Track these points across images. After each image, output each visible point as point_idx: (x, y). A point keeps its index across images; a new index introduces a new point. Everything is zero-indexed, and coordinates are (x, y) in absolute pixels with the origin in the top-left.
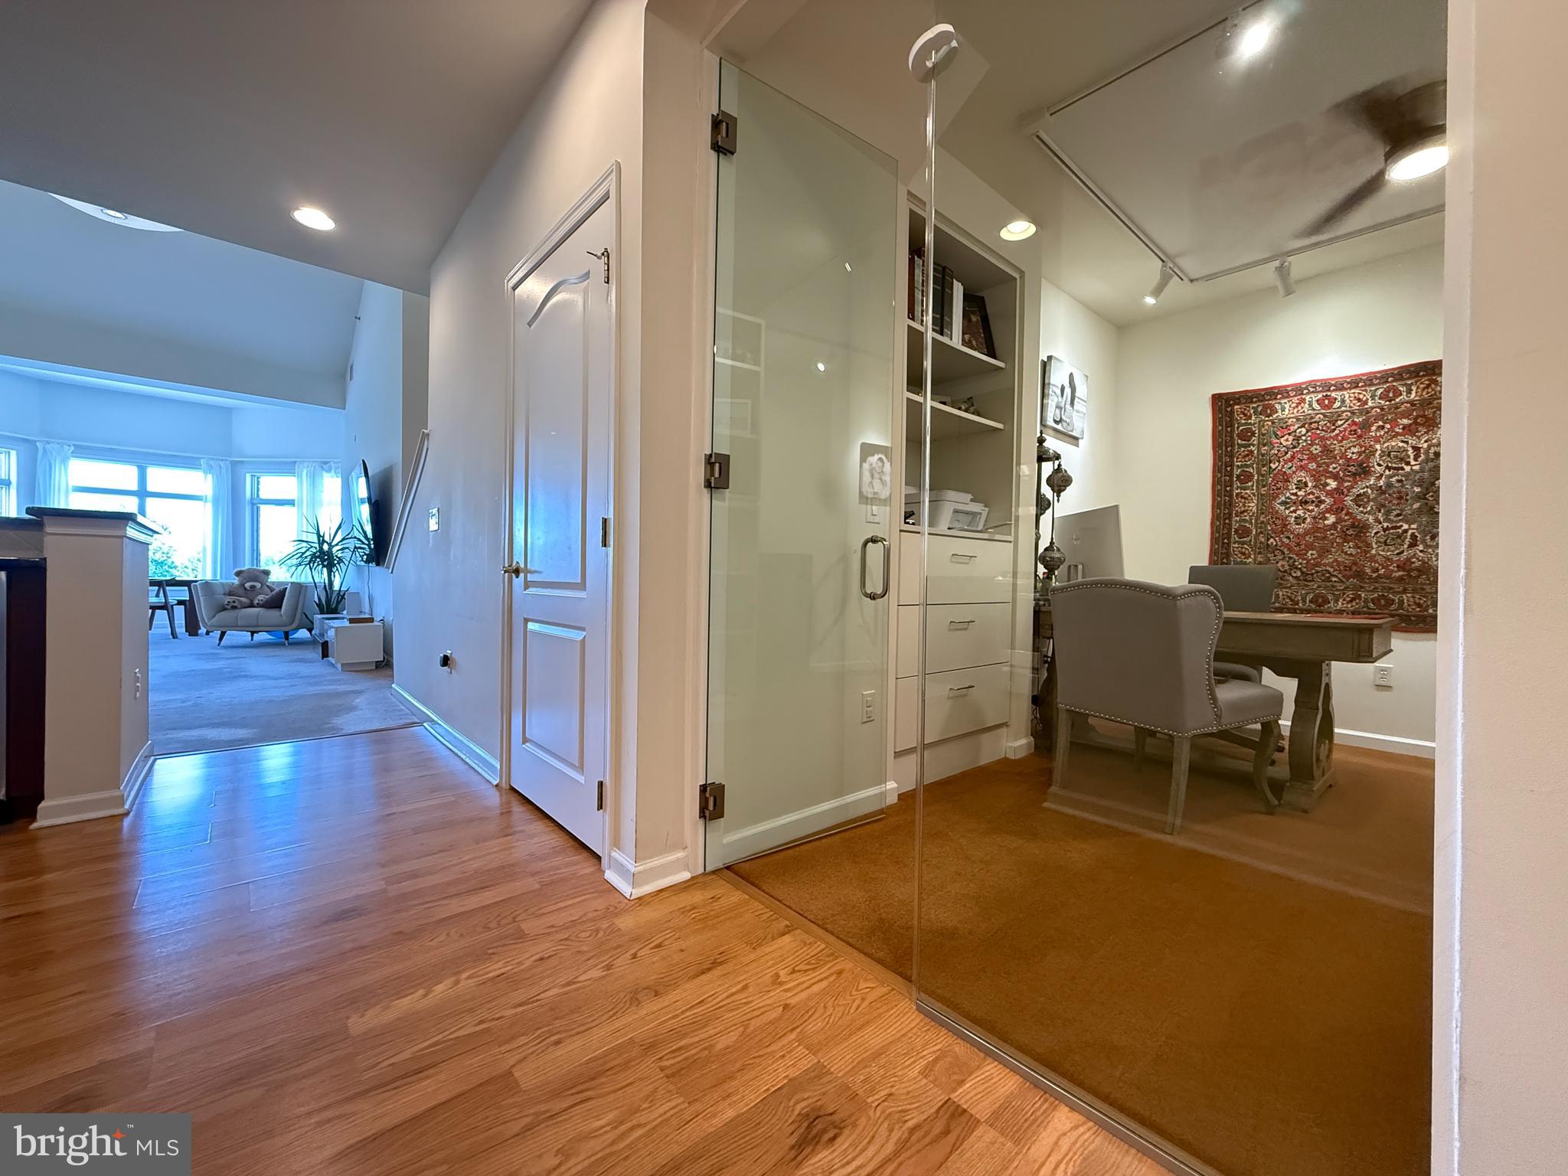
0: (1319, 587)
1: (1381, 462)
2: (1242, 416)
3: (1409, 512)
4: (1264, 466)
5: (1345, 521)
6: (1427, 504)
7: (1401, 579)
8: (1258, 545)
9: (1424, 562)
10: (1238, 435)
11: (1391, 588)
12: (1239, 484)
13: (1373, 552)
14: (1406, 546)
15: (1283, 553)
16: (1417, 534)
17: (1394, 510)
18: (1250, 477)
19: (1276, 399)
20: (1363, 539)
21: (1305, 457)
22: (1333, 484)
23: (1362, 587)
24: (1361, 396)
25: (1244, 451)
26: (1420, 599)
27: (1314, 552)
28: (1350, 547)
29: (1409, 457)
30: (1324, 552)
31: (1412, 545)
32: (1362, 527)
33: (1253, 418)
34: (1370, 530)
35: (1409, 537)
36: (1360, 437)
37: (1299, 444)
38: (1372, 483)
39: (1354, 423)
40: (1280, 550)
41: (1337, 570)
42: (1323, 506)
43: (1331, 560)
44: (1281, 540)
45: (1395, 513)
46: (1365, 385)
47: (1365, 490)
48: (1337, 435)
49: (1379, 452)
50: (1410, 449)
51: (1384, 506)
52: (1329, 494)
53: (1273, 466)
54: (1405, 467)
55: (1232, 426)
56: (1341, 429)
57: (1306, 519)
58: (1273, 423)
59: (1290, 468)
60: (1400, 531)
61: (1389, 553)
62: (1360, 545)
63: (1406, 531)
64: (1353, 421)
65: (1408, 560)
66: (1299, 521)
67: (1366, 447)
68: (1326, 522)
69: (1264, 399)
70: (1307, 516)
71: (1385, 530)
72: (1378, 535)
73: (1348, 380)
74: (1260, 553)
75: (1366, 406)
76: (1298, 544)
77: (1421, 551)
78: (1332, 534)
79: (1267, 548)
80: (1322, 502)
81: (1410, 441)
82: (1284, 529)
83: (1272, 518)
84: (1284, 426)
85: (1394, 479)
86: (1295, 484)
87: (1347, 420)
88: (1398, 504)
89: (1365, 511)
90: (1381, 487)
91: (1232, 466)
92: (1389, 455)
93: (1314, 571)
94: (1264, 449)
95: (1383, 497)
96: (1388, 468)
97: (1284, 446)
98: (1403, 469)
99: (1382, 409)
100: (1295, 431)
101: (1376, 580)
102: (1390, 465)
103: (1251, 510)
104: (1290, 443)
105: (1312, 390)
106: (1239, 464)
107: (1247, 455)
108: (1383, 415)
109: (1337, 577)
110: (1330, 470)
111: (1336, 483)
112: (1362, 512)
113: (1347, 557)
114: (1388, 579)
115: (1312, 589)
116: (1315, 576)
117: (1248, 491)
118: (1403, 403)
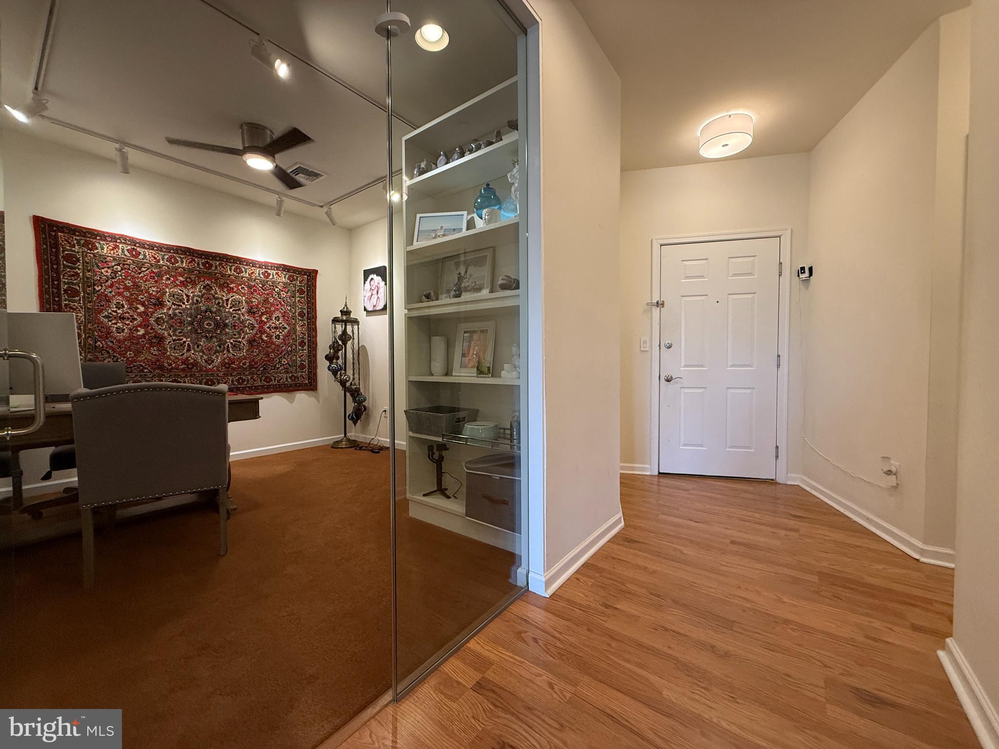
1: (169, 300)
2: (66, 242)
5: (151, 333)
7: (183, 370)
8: (87, 346)
9: (195, 360)
10: (63, 257)
11: (179, 375)
12: (66, 297)
13: (168, 353)
14: (185, 351)
15: (108, 352)
16: (190, 344)
17: (178, 329)
18: (77, 293)
19: (96, 238)
20: (162, 345)
21: (122, 287)
22: (142, 309)
23: (163, 375)
24: (156, 256)
25: (69, 272)
27: (131, 353)
28: (154, 350)
29: (184, 300)
30: (138, 353)
31: (188, 350)
32: (161, 338)
33: (77, 247)
34: (166, 340)
35: (186, 345)
36: (156, 282)
37: (116, 277)
38: (165, 311)
39: (153, 272)
40: (105, 350)
41: (147, 365)
42: (135, 322)
43: (143, 358)
44: (106, 344)
45: (179, 331)
46: (158, 250)
47: (162, 315)
48: (142, 277)
49: (168, 294)
50: (184, 295)
51: (172, 326)
52: (140, 314)
53: (97, 289)
54: (182, 305)
57: (124, 329)
58: (94, 256)
59: (110, 292)
60: (182, 342)
61: (177, 355)
63: (185, 342)
64: (152, 270)
65: (187, 358)
66: (121, 331)
67: (160, 289)
68: (138, 333)
70: (125, 327)
71: (174, 340)
72: (171, 343)
73: (148, 243)
74: (89, 352)
75: (159, 263)
76: (120, 347)
77: (193, 354)
78: (143, 341)
79: (95, 349)
80: (135, 319)
81: (184, 291)
82: (108, 336)
83: (98, 327)
84: (103, 260)
85: (177, 311)
86: (115, 305)
87: (148, 269)
88: (180, 326)
89: (162, 328)
90: (170, 315)
92: (174, 297)
93: (132, 365)
94: (88, 274)
95: (172, 321)
97: (105, 276)
98: (181, 306)
99: (169, 268)
100: (113, 267)
101: (170, 370)
102: (174, 302)
103: (80, 319)
104: (109, 274)
105: (123, 241)
107: (73, 275)
108: (169, 271)
109: (147, 369)
110: (139, 299)
111: (143, 308)
112: (160, 329)
113: (153, 356)
115: (132, 377)
116: (133, 369)
117: (76, 304)
118: (179, 268)
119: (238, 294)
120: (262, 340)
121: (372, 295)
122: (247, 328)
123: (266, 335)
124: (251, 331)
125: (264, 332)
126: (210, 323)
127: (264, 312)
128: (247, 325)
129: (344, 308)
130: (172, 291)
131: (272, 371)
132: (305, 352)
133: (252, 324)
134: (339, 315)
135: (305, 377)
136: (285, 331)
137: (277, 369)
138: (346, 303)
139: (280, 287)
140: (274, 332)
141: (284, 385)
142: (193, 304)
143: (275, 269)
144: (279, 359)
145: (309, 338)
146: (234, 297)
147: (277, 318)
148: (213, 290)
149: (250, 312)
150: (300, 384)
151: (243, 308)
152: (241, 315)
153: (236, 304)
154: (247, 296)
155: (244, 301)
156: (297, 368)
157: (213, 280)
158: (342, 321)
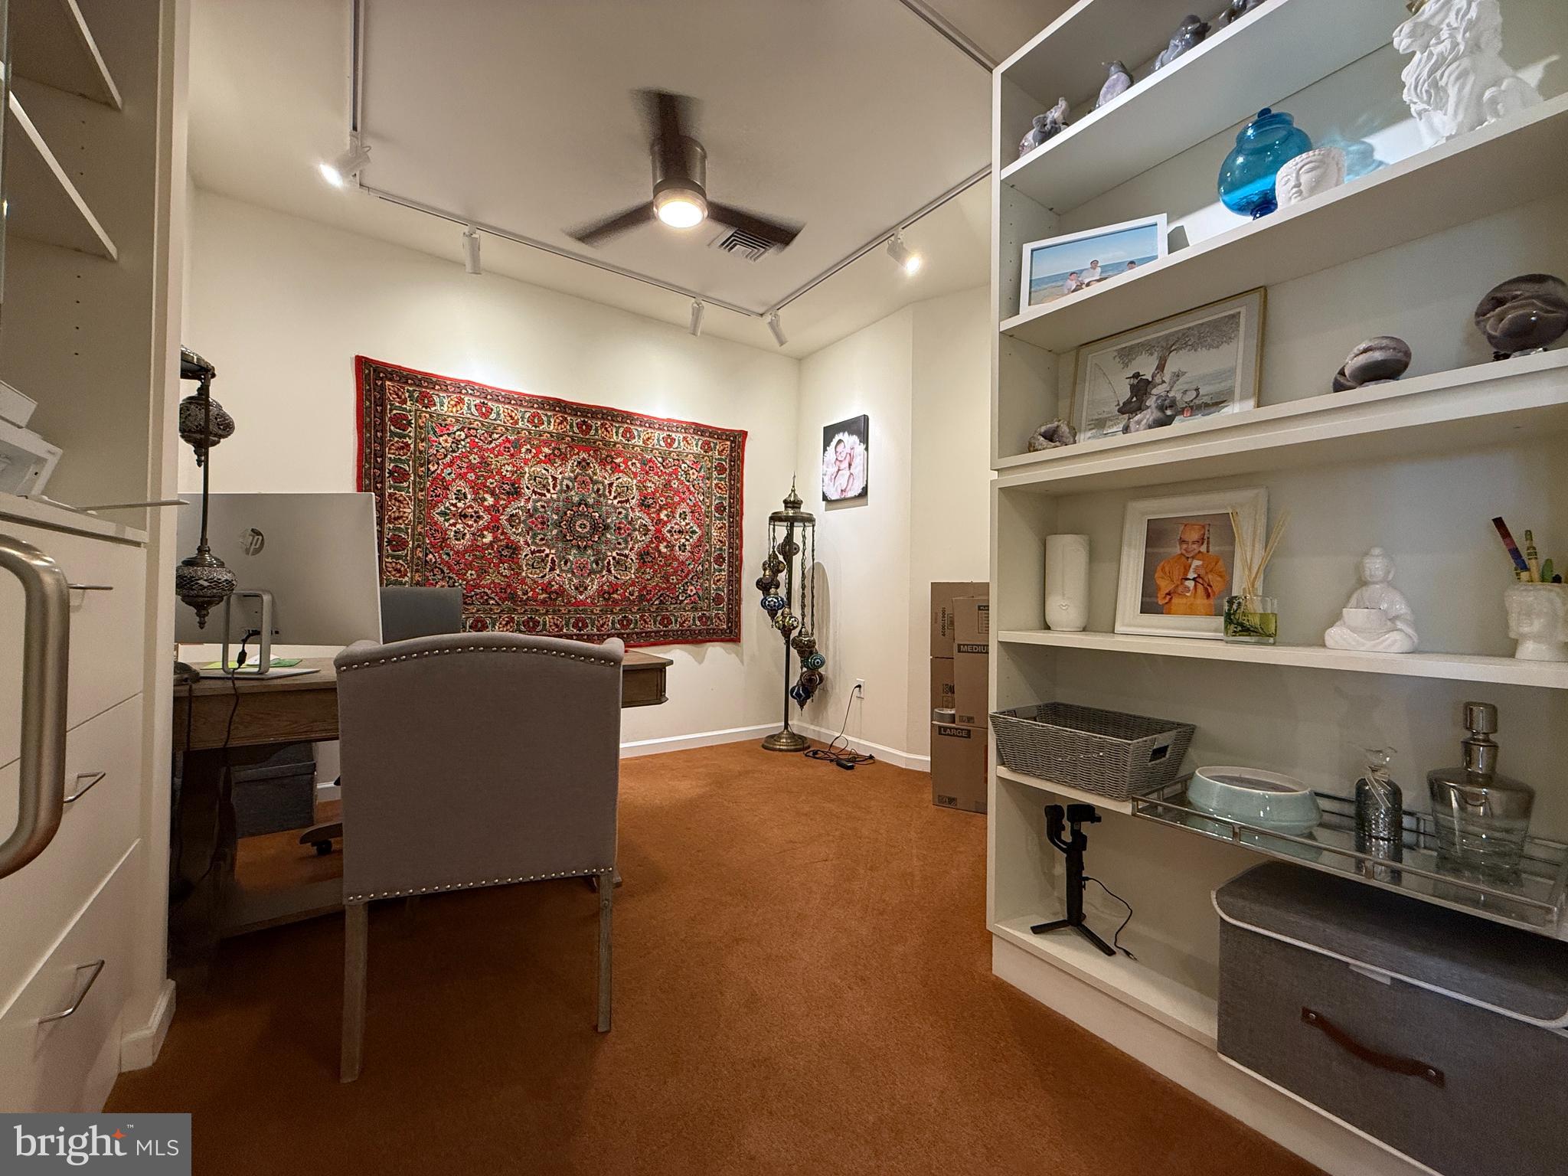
0: (478, 610)
1: (529, 485)
2: (395, 396)
3: (550, 537)
4: (422, 465)
5: (501, 541)
6: (561, 531)
7: (543, 602)
8: (415, 561)
10: (391, 419)
11: (537, 610)
12: (392, 482)
13: (524, 574)
14: (548, 570)
15: (443, 572)
16: (555, 558)
17: (539, 534)
18: (404, 476)
19: (434, 388)
20: (515, 560)
21: (465, 465)
22: (490, 500)
23: (515, 610)
24: (513, 414)
25: (397, 442)
26: (557, 620)
27: (473, 572)
28: (505, 569)
29: (549, 485)
30: (482, 572)
31: (552, 569)
32: (515, 549)
33: (409, 403)
34: (521, 552)
35: (550, 561)
36: (512, 456)
37: (458, 448)
38: (522, 504)
39: (508, 440)
40: (439, 568)
41: (494, 592)
42: (481, 522)
43: (489, 581)
44: (440, 557)
45: (540, 537)
46: (516, 404)
47: (517, 511)
48: (493, 448)
49: (527, 475)
50: (550, 477)
51: (531, 529)
52: (487, 509)
54: (547, 494)
55: (383, 405)
56: (497, 442)
57: (465, 534)
58: (431, 416)
59: (449, 474)
60: (543, 555)
61: (535, 576)
62: (514, 567)
63: (547, 556)
64: (506, 437)
65: (549, 583)
66: (460, 536)
67: (517, 467)
68: (484, 540)
69: (422, 384)
70: (466, 531)
71: (533, 553)
72: (527, 558)
73: (503, 394)
74: (417, 571)
75: (517, 426)
78: (490, 554)
79: (426, 565)
81: (550, 471)
82: (444, 544)
83: (431, 529)
85: (539, 504)
86: (455, 494)
87: (502, 435)
88: (542, 528)
89: (517, 532)
90: (529, 510)
91: (383, 456)
92: (535, 480)
93: (473, 593)
94: (422, 446)
95: (530, 520)
96: (534, 492)
97: (443, 447)
98: (545, 496)
99: (530, 433)
100: (454, 433)
101: (525, 603)
102: (536, 489)
103: (407, 518)
104: (449, 445)
105: (470, 392)
106: (393, 456)
107: (402, 448)
108: (530, 439)
109: (494, 599)
110: (488, 484)
111: (493, 499)
112: (514, 533)
113: (503, 579)
114: (535, 601)
115: (472, 613)
116: (474, 598)
117: (403, 493)
119: (626, 474)
120: (660, 552)
121: (839, 470)
122: (637, 533)
123: (665, 544)
124: (644, 538)
125: (663, 539)
126: (584, 524)
127: (664, 505)
128: (637, 527)
129: (790, 495)
130: (534, 472)
131: (672, 606)
132: (723, 573)
133: (645, 525)
134: (781, 508)
135: (722, 618)
136: (695, 537)
137: (680, 604)
138: (793, 487)
139: (688, 462)
140: (678, 539)
141: (690, 631)
142: (561, 491)
143: (683, 430)
144: (684, 586)
145: (731, 551)
146: (620, 480)
147: (683, 516)
148: (591, 468)
149: (644, 505)
150: (714, 629)
151: (633, 498)
152: (630, 510)
153: (623, 492)
154: (639, 478)
155: (634, 486)
156: (710, 603)
157: (591, 452)
158: (786, 519)
